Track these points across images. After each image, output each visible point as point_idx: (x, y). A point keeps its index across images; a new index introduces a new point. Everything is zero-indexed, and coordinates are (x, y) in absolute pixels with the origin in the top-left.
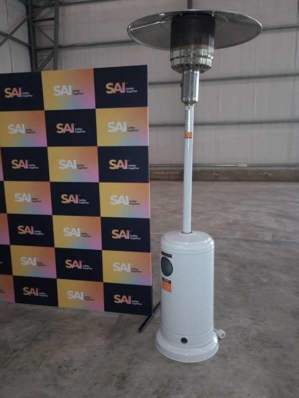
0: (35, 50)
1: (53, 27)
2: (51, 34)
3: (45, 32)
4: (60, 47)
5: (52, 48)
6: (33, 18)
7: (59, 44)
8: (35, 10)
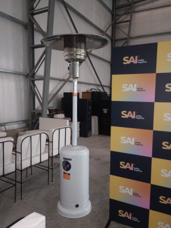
0: (115, 41)
1: (128, 26)
2: (126, 30)
3: (122, 30)
4: (131, 38)
5: (126, 39)
6: (115, 22)
7: (130, 36)
8: (117, 17)
